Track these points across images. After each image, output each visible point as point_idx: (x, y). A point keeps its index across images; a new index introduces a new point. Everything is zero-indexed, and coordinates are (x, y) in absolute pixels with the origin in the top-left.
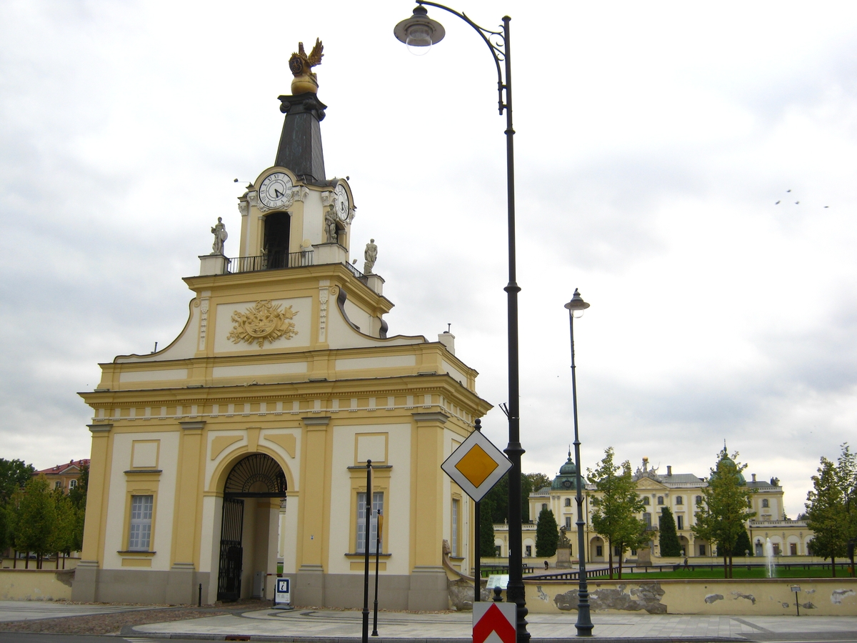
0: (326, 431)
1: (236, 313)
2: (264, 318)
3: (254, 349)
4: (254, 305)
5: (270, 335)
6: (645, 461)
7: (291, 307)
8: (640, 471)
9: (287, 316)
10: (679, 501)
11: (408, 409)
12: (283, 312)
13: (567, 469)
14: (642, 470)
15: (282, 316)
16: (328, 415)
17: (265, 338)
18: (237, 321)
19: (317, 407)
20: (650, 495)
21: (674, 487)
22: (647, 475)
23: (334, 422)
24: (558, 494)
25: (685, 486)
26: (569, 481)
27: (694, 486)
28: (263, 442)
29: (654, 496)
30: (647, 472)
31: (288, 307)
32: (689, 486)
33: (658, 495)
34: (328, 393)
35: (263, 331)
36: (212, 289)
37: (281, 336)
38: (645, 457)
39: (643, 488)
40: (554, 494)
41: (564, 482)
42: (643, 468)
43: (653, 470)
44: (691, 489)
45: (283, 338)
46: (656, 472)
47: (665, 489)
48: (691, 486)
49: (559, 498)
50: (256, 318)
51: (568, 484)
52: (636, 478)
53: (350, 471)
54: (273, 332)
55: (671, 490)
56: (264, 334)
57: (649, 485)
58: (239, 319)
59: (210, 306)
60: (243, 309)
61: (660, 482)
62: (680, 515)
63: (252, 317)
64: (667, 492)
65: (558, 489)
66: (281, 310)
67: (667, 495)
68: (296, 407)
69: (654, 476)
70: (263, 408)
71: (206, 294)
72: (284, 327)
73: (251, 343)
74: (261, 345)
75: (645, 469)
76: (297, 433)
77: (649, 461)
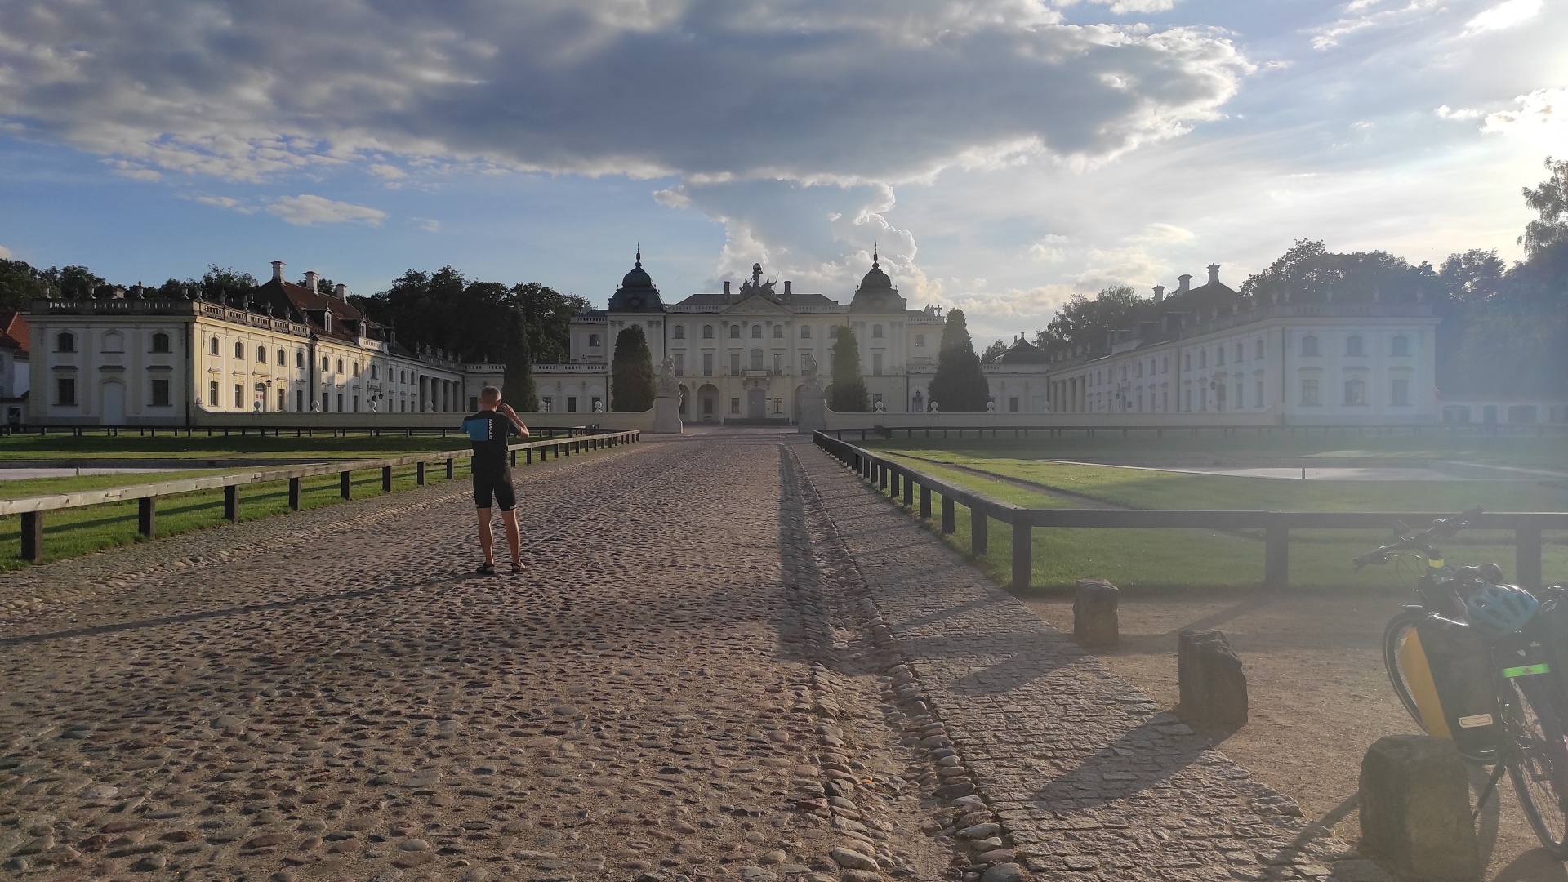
6: (758, 269)
8: (749, 286)
10: (806, 333)
13: (634, 280)
14: (752, 284)
20: (762, 323)
22: (758, 292)
24: (622, 318)
25: (816, 310)
26: (637, 299)
27: (828, 311)
29: (768, 324)
30: (759, 289)
33: (775, 323)
39: (753, 311)
40: (615, 318)
41: (629, 300)
42: (753, 281)
43: (769, 285)
44: (825, 315)
46: (773, 287)
48: (825, 311)
49: (621, 324)
51: (636, 303)
52: (743, 297)
55: (794, 316)
57: (762, 308)
61: (779, 304)
62: (806, 352)
65: (621, 309)
67: (788, 324)
69: (770, 293)
75: (757, 283)
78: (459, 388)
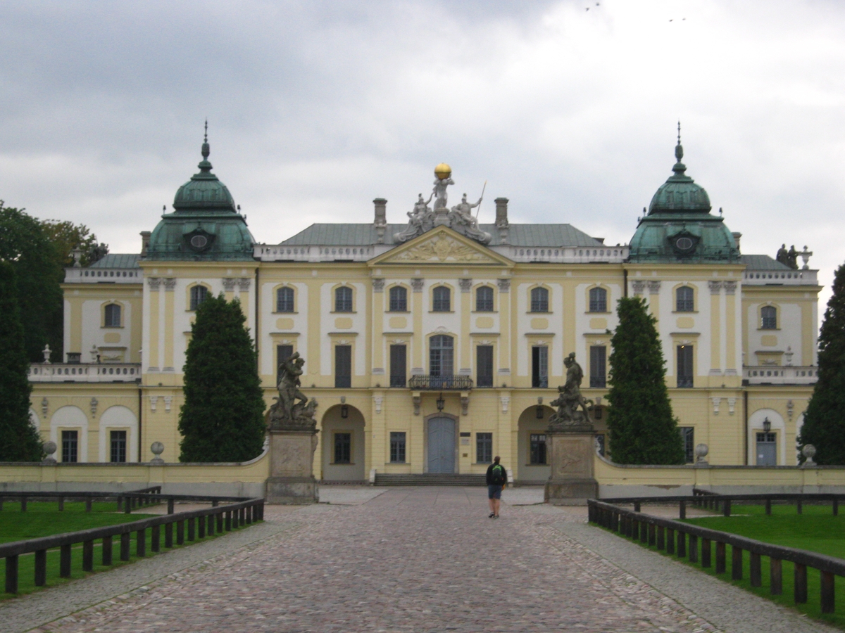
6: (443, 178)
8: (426, 209)
10: (540, 303)
13: (197, 196)
14: (431, 206)
20: (452, 283)
21: (526, 258)
22: (445, 220)
24: (170, 273)
25: (560, 258)
26: (203, 233)
27: (585, 259)
29: (465, 284)
30: (447, 212)
32: (569, 256)
33: (478, 282)
38: (444, 168)
39: (434, 259)
40: (155, 273)
41: (187, 237)
42: (434, 199)
43: (465, 207)
44: (577, 268)
46: (474, 212)
47: (499, 264)
48: (577, 258)
49: (170, 283)
51: (201, 242)
52: (413, 231)
55: (517, 268)
57: (452, 253)
61: (485, 244)
62: (540, 342)
64: (505, 274)
65: (167, 254)
67: (504, 284)
69: (468, 224)
75: (442, 202)
77: (453, 177)
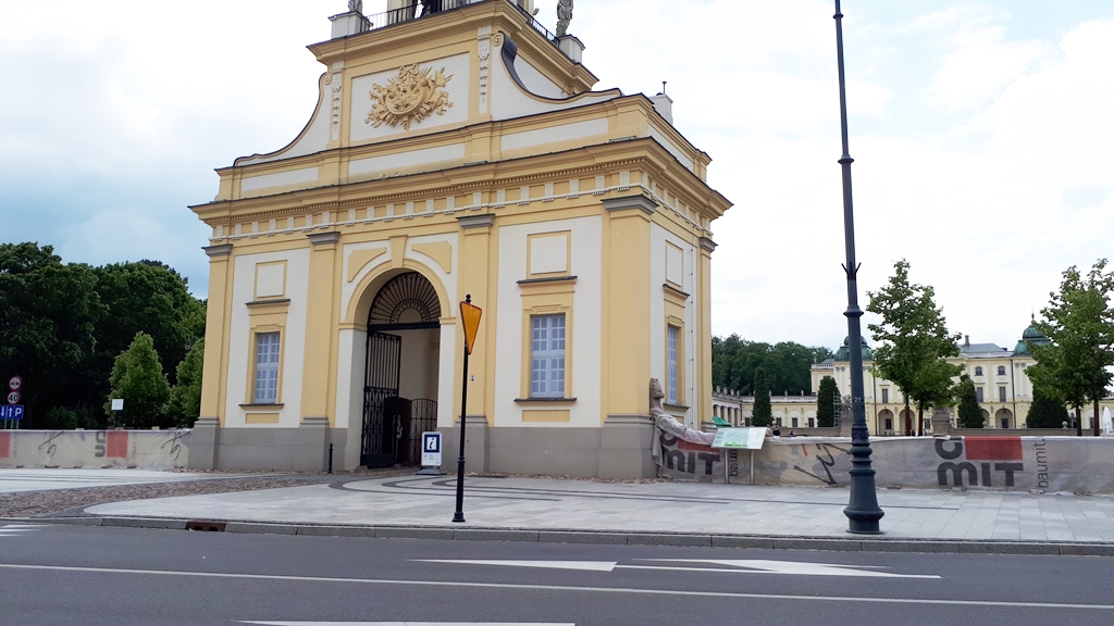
0: (489, 234)
1: (376, 87)
2: (408, 89)
3: (399, 132)
4: (397, 72)
5: (417, 110)
7: (443, 70)
9: (438, 83)
10: (979, 372)
11: (596, 195)
12: (433, 78)
15: (431, 84)
16: (492, 211)
17: (410, 115)
18: (376, 98)
19: (477, 201)
21: (973, 356)
23: (500, 222)
25: (988, 356)
27: (999, 356)
28: (410, 255)
31: (439, 70)
34: (489, 181)
35: (407, 106)
36: (346, 57)
37: (430, 111)
40: (837, 366)
44: (995, 359)
45: (434, 114)
47: (962, 359)
48: (996, 356)
50: (399, 89)
53: (521, 287)
54: (420, 106)
55: (971, 360)
56: (409, 109)
58: (379, 95)
59: (343, 79)
60: (384, 80)
63: (394, 89)
64: (964, 362)
65: (842, 360)
66: (431, 75)
68: (450, 204)
70: (409, 209)
71: (338, 66)
72: (434, 99)
73: (394, 124)
74: (406, 125)
76: (453, 240)
78: (739, 412)
